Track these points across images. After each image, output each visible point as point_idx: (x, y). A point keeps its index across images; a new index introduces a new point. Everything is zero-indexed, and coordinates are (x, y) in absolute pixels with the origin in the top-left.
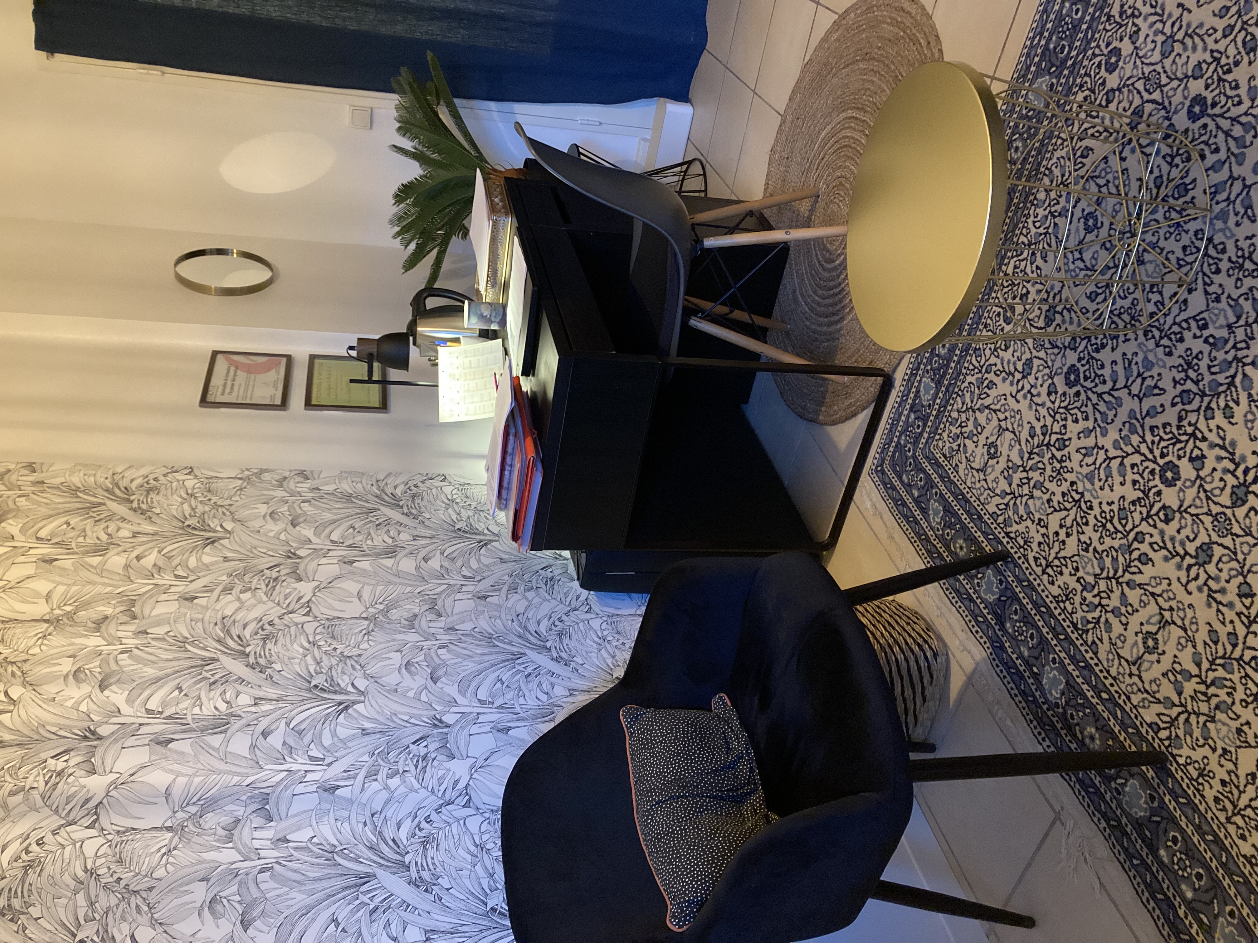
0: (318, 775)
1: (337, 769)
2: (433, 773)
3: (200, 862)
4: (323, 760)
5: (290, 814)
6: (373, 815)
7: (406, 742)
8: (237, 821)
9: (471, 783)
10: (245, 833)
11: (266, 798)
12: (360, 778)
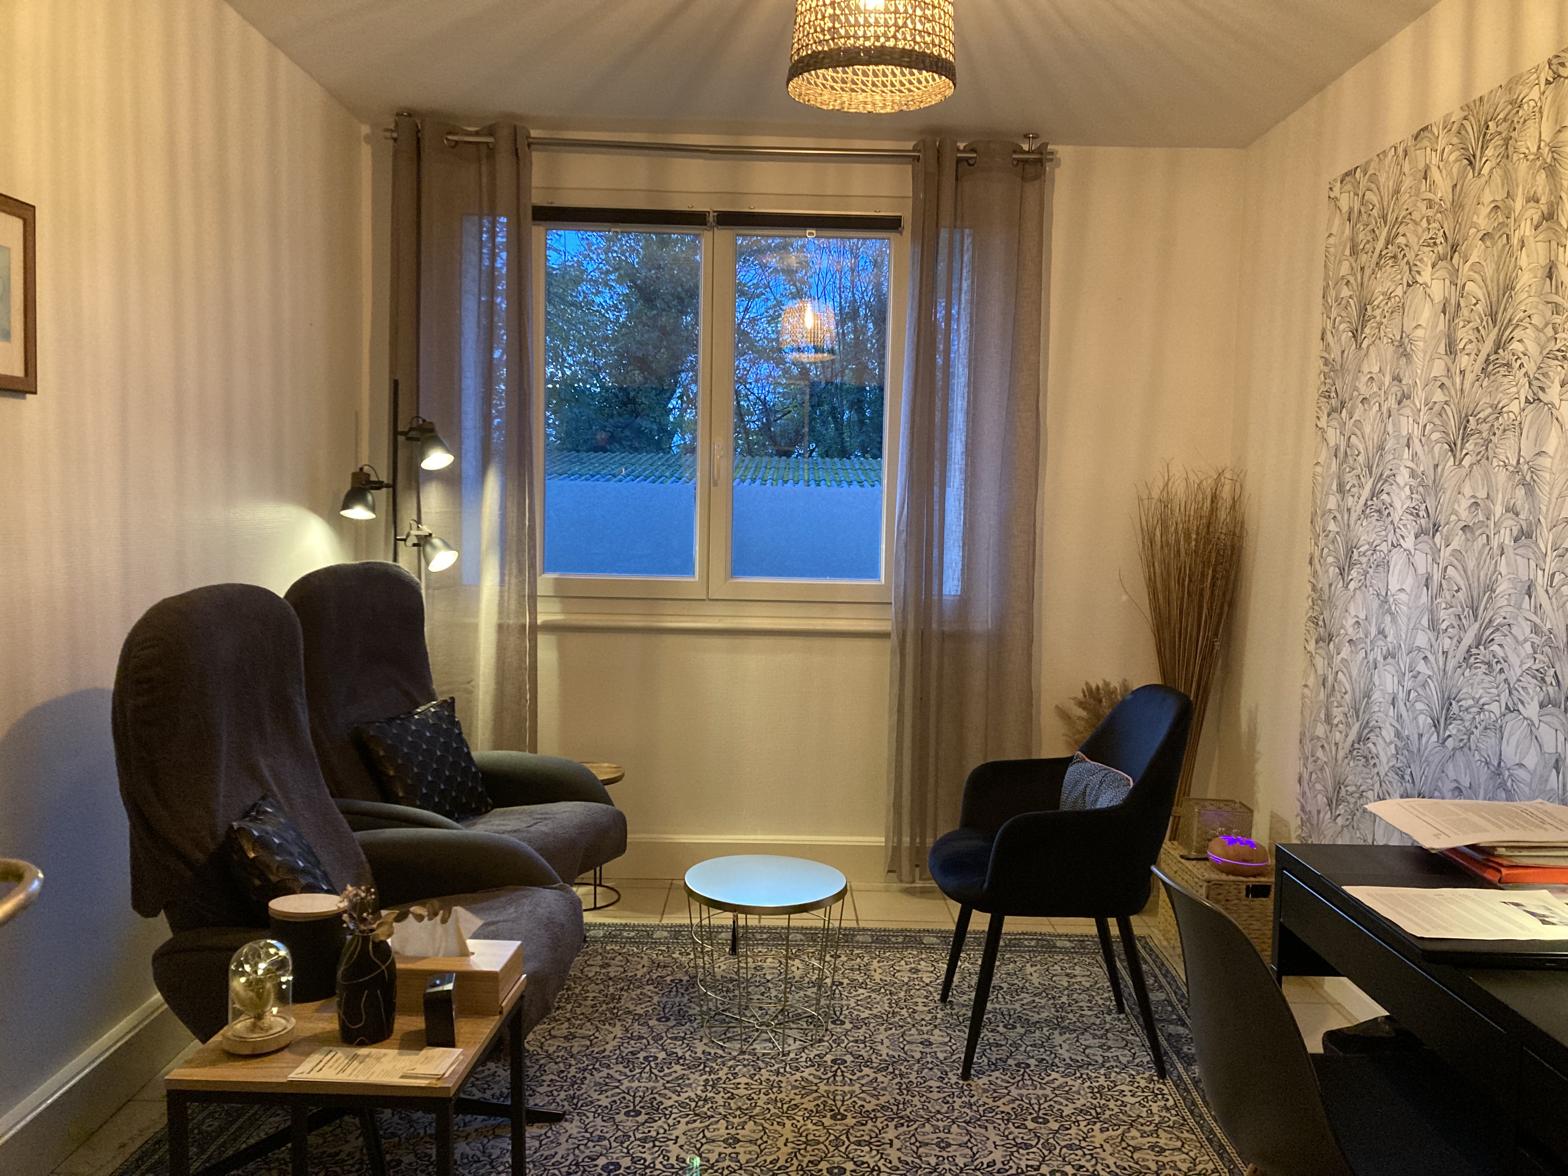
0: (1541, 580)
1: (1543, 598)
2: (1530, 683)
3: (1497, 490)
4: (1551, 586)
5: (1518, 557)
6: (1509, 625)
7: (1557, 665)
8: (1517, 515)
9: (1521, 717)
10: (1509, 522)
11: (1529, 536)
12: (1534, 618)
